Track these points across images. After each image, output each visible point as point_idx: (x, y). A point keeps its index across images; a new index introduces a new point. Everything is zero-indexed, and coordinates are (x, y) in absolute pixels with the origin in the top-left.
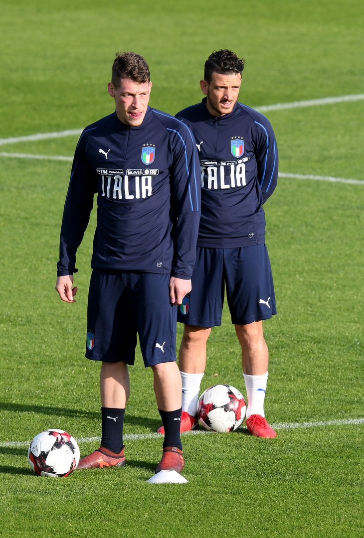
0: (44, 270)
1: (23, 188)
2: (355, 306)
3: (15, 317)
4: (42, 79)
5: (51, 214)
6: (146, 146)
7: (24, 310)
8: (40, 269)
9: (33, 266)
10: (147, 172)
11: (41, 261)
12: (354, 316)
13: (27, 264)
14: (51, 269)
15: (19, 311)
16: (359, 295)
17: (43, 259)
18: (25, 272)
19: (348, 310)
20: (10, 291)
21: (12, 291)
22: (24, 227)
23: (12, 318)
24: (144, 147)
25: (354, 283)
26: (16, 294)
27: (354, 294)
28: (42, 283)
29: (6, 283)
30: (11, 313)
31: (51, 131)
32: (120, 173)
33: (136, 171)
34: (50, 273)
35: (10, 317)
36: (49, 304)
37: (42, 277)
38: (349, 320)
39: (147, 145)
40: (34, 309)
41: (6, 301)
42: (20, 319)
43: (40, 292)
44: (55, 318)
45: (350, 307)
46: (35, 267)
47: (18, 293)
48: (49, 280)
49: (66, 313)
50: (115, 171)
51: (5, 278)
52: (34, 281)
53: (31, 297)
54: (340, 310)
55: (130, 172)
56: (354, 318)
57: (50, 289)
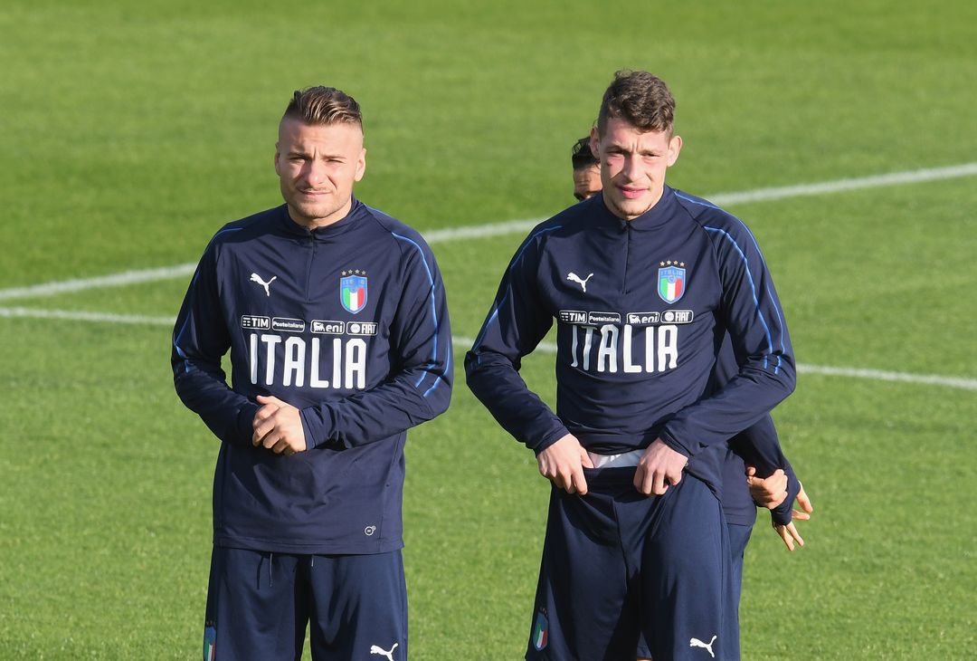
0: (142, 551)
1: (98, 383)
2: (781, 622)
3: (84, 648)
4: (135, 158)
5: (155, 437)
6: (666, 266)
7: (102, 634)
8: (134, 548)
9: (120, 544)
10: (669, 316)
11: (137, 533)
12: (779, 643)
13: (107, 539)
14: (157, 549)
15: (92, 636)
16: (790, 599)
17: (141, 529)
18: (105, 555)
19: (766, 630)
20: (72, 595)
21: (77, 594)
22: (101, 463)
23: (77, 651)
24: (663, 267)
25: (778, 574)
26: (86, 601)
27: (777, 596)
28: (138, 577)
29: (65, 577)
30: (76, 640)
31: (153, 266)
32: (613, 320)
33: (648, 316)
34: (155, 558)
35: (73, 648)
36: (154, 622)
37: (138, 566)
38: (768, 651)
39: (669, 263)
40: (122, 632)
41: (66, 616)
42: (94, 652)
43: (135, 596)
44: (165, 650)
45: (771, 623)
46: (124, 546)
47: (89, 600)
48: (152, 572)
49: (189, 639)
50: (602, 316)
51: (62, 568)
52: (122, 575)
53: (118, 608)
54: (750, 630)
55: (634, 319)
56: (778, 646)
57: (156, 590)
